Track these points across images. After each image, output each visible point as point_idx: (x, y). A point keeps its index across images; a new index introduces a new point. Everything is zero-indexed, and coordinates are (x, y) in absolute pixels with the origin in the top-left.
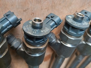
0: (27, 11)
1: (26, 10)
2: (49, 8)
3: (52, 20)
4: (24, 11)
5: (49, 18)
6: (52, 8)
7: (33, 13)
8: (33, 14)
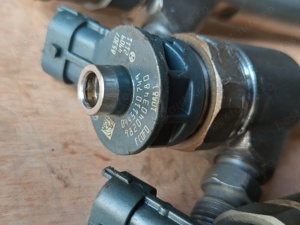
0: (65, 173)
1: (59, 178)
2: (21, 83)
3: (70, 49)
4: (66, 186)
5: (67, 63)
6: (17, 72)
7: (66, 145)
8: (71, 147)
